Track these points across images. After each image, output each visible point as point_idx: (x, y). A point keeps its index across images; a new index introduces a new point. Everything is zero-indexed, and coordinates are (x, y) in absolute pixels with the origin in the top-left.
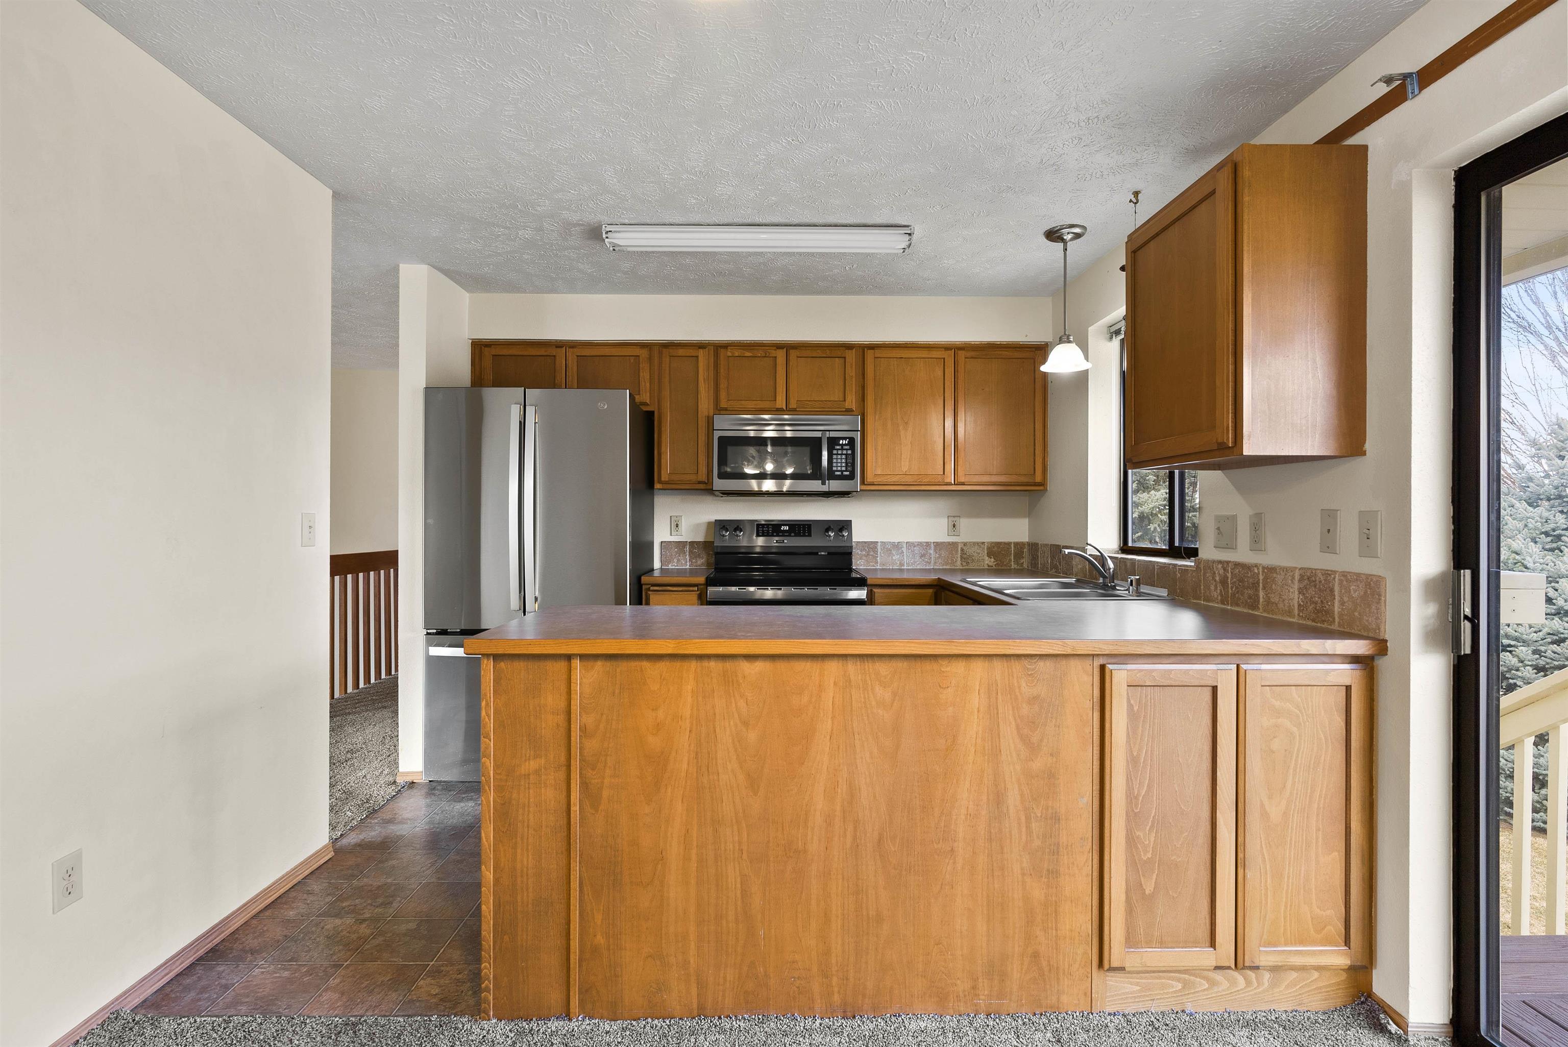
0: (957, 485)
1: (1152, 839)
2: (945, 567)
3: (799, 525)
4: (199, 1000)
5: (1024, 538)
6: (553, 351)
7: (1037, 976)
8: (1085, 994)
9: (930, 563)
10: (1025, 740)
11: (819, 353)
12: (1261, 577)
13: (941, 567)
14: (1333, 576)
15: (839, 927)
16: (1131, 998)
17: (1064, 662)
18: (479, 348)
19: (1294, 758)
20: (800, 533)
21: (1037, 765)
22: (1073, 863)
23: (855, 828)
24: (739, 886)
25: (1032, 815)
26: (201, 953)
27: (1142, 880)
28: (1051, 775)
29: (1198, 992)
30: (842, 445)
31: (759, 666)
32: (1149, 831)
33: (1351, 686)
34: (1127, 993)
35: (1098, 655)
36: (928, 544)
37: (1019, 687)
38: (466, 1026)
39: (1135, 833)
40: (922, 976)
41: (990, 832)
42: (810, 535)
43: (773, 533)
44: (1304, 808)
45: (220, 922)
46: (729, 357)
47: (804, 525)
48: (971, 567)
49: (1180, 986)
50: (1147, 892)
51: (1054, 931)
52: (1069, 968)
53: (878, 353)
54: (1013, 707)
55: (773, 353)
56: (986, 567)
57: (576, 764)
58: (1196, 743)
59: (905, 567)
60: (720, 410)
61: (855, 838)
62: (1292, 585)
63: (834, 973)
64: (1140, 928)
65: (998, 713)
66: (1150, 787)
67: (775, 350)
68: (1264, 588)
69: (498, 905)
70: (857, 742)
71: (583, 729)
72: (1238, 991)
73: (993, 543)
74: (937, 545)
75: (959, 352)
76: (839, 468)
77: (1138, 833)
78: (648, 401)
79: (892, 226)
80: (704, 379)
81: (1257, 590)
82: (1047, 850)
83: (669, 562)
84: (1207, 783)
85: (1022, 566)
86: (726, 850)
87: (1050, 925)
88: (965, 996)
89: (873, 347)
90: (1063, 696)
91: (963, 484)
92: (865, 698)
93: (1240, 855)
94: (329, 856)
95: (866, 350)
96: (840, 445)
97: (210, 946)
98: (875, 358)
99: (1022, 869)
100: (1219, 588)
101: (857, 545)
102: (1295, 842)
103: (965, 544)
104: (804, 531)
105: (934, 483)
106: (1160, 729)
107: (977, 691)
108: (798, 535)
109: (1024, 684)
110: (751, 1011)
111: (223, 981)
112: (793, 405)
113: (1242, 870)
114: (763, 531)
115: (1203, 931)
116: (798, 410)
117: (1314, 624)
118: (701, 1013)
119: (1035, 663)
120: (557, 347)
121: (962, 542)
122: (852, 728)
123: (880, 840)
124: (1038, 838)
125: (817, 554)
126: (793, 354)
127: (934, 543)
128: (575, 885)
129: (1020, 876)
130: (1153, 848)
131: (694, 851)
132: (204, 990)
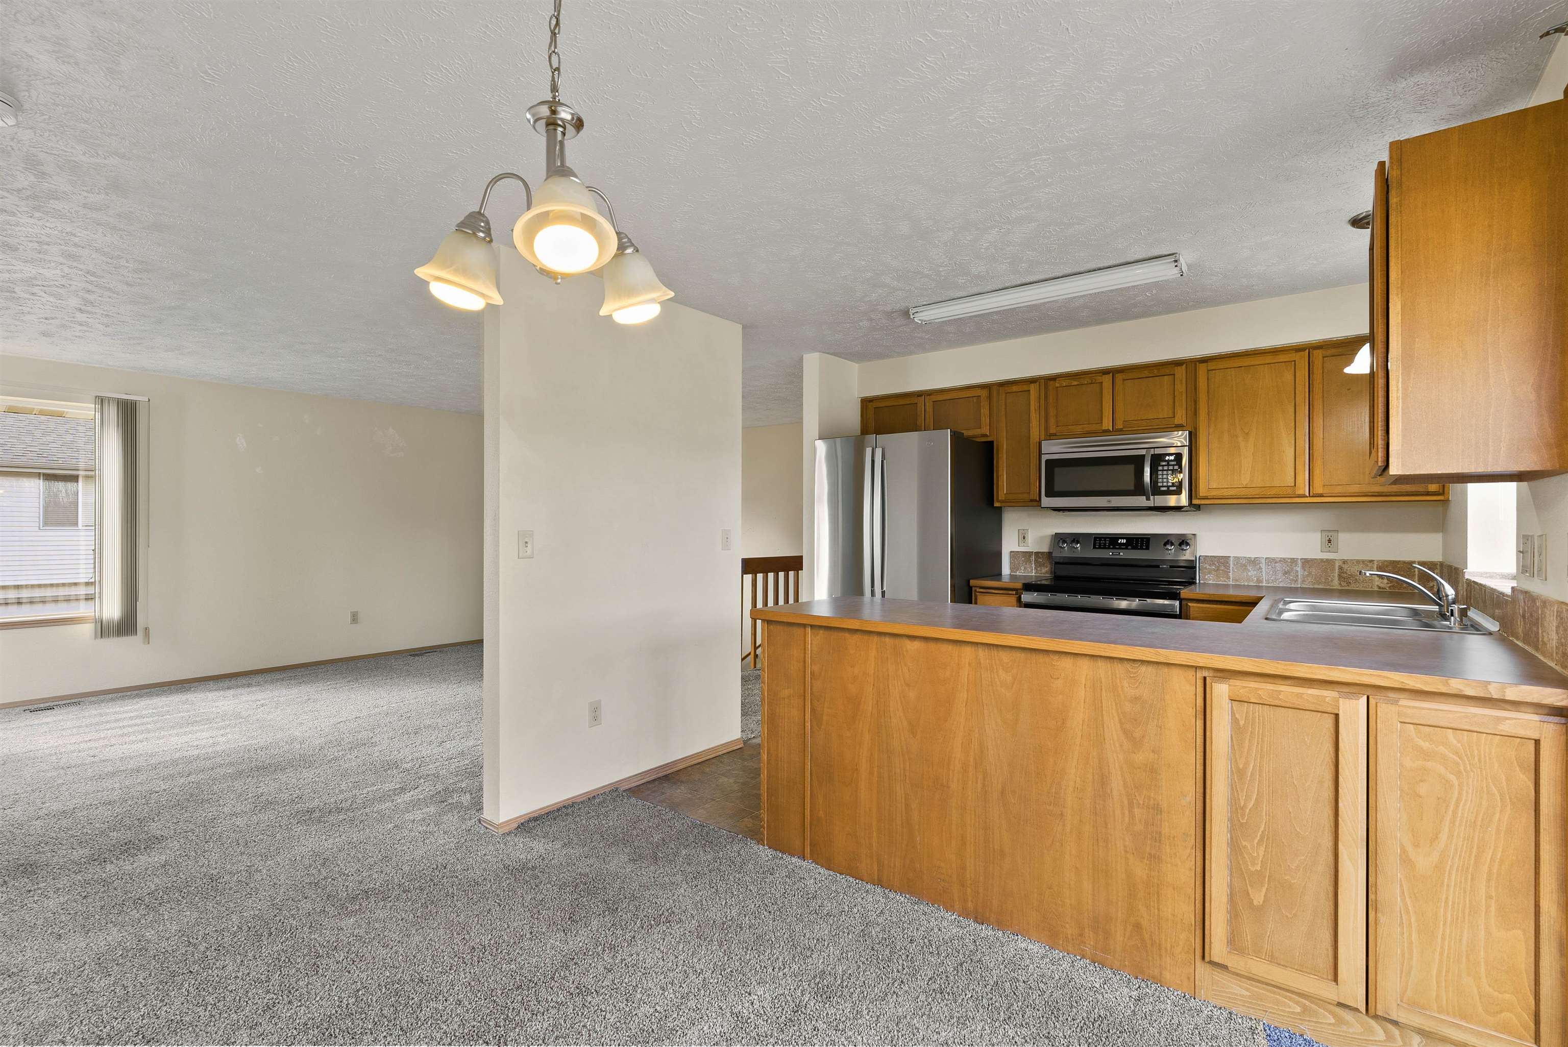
0: (1312, 496)
1: (1261, 853)
2: (1316, 586)
3: (1137, 539)
4: (650, 795)
6: (915, 400)
7: (1139, 945)
8: (1189, 978)
9: (1297, 580)
10: (1127, 734)
11: (1146, 373)
12: (1540, 612)
13: (1312, 587)
15: (972, 851)
16: (1241, 1000)
17: (1165, 670)
18: (866, 403)
19: (1452, 808)
20: (1138, 546)
21: (1140, 758)
22: (1175, 854)
23: (984, 778)
24: (903, 801)
25: (1135, 801)
26: (660, 775)
27: (1249, 888)
28: (1152, 771)
29: (1321, 1023)
30: (1169, 461)
31: (917, 644)
32: (1257, 844)
33: (1539, 740)
34: (1236, 994)
35: (1201, 668)
36: (1293, 561)
37: (1122, 687)
38: (752, 845)
39: (1241, 842)
40: (1036, 910)
41: (1096, 807)
42: (1147, 548)
43: (1109, 546)
44: (1468, 868)
45: (671, 762)
46: (1057, 387)
47: (1142, 539)
48: (1353, 587)
49: (1298, 1009)
50: (1255, 903)
51: (1156, 911)
52: (1171, 948)
53: (1211, 365)
54: (1116, 703)
55: (1099, 379)
56: (1376, 589)
57: (808, 697)
58: (1315, 768)
59: (1264, 584)
60: (1050, 436)
61: (984, 785)
62: (1553, 622)
63: (969, 885)
64: (1246, 934)
65: (1102, 707)
66: (1258, 802)
67: (1101, 376)
68: (1541, 625)
69: (769, 777)
70: (985, 711)
71: (812, 673)
72: (1376, 1041)
73: (1385, 561)
74: (1306, 562)
75: (1315, 352)
76: (1165, 484)
77: (1244, 843)
78: (988, 433)
79: (1156, 258)
80: (1035, 410)
81: (1538, 627)
82: (1149, 836)
83: (1018, 569)
84: (1328, 812)
86: (895, 773)
87: (1152, 903)
88: (1073, 939)
89: (1205, 360)
90: (1164, 700)
91: (1321, 496)
92: (991, 678)
93: (1371, 896)
94: (741, 746)
95: (1197, 363)
96: (1166, 461)
97: (665, 773)
98: (1208, 370)
99: (1125, 846)
100: (1522, 623)
101: (1204, 559)
102: (1453, 903)
103: (1345, 562)
104: (1142, 544)
105: (1284, 496)
106: (1270, 748)
107: (1083, 686)
108: (1135, 548)
109: (1126, 684)
110: (912, 894)
111: (663, 791)
112: (1119, 426)
113: (1374, 913)
114: (1100, 543)
115: (1324, 963)
116: (1124, 429)
118: (879, 883)
119: (1137, 667)
120: (918, 396)
121: (1341, 560)
122: (982, 700)
123: (1003, 792)
124: (1140, 821)
125: (1158, 567)
126: (1119, 377)
127: (1301, 559)
128: (808, 774)
129: (1123, 853)
130: (1262, 861)
131: (876, 769)
132: (654, 792)
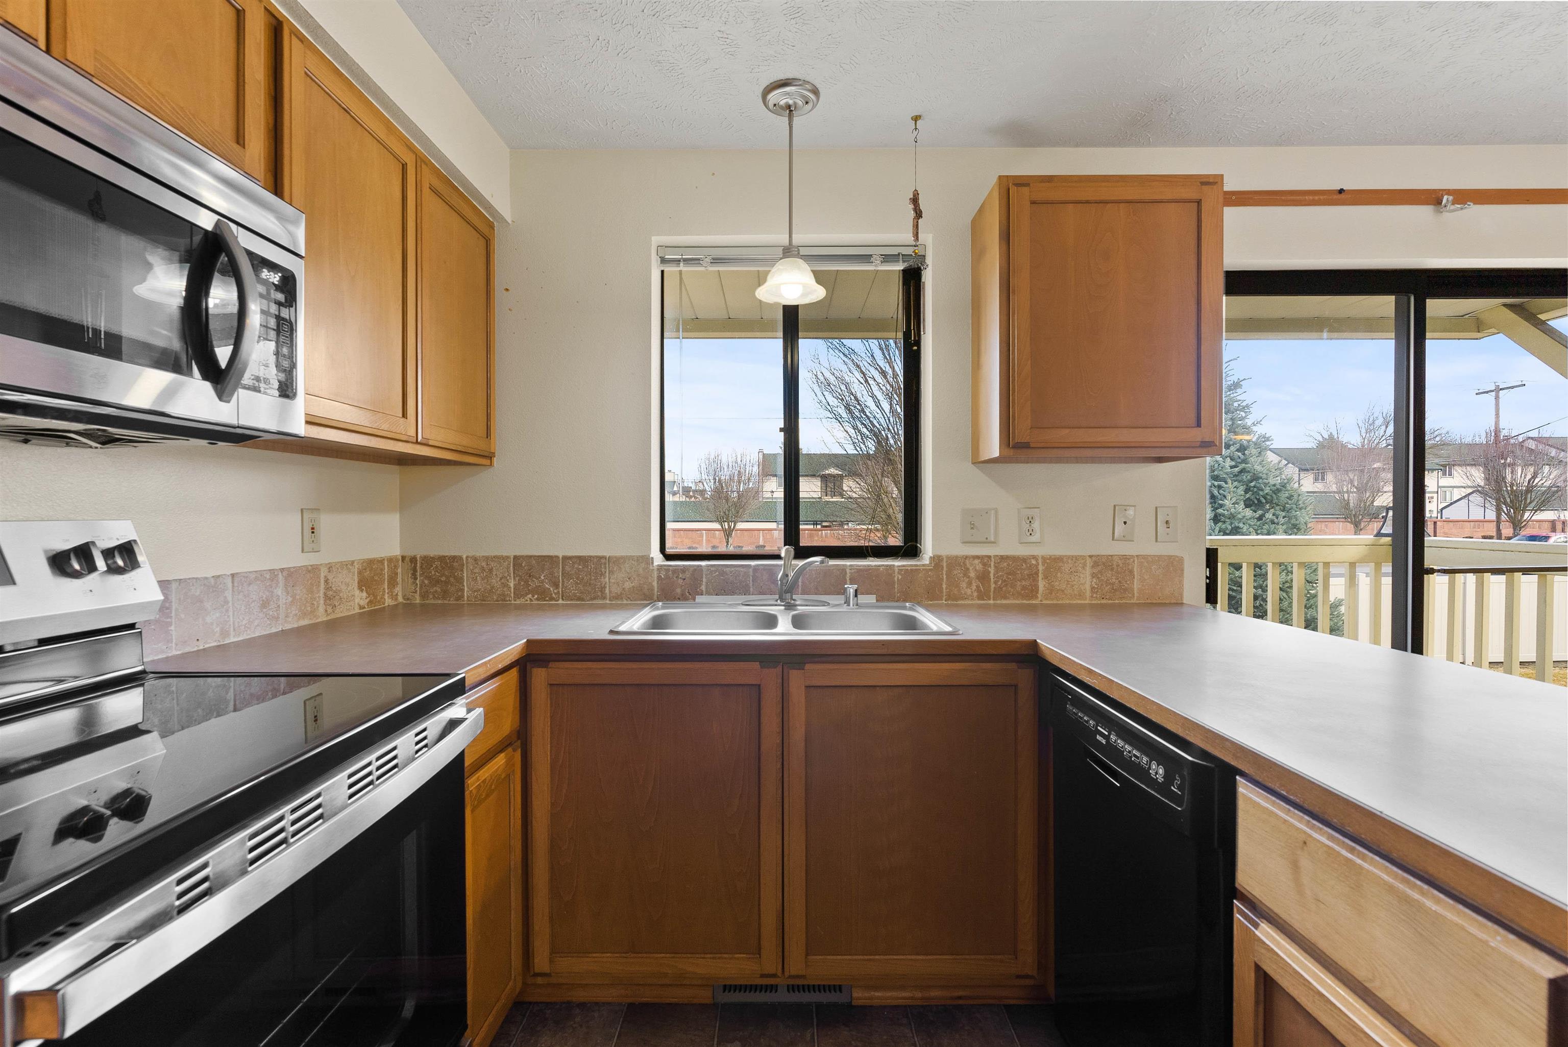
2: (301, 624)
5: (394, 549)
9: (278, 617)
12: (1041, 568)
13: (295, 626)
14: (1132, 560)
36: (271, 574)
48: (338, 614)
56: (357, 611)
59: (232, 641)
62: (1083, 571)
68: (1045, 577)
73: (362, 561)
74: (290, 574)
75: (423, 166)
81: (1035, 580)
85: (396, 599)
91: (427, 443)
95: (287, 28)
98: (305, 71)
100: (974, 584)
103: (330, 567)
117: (1110, 602)
121: (325, 565)
127: (280, 570)
